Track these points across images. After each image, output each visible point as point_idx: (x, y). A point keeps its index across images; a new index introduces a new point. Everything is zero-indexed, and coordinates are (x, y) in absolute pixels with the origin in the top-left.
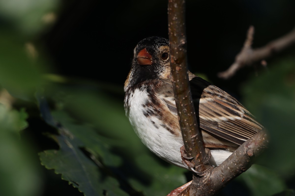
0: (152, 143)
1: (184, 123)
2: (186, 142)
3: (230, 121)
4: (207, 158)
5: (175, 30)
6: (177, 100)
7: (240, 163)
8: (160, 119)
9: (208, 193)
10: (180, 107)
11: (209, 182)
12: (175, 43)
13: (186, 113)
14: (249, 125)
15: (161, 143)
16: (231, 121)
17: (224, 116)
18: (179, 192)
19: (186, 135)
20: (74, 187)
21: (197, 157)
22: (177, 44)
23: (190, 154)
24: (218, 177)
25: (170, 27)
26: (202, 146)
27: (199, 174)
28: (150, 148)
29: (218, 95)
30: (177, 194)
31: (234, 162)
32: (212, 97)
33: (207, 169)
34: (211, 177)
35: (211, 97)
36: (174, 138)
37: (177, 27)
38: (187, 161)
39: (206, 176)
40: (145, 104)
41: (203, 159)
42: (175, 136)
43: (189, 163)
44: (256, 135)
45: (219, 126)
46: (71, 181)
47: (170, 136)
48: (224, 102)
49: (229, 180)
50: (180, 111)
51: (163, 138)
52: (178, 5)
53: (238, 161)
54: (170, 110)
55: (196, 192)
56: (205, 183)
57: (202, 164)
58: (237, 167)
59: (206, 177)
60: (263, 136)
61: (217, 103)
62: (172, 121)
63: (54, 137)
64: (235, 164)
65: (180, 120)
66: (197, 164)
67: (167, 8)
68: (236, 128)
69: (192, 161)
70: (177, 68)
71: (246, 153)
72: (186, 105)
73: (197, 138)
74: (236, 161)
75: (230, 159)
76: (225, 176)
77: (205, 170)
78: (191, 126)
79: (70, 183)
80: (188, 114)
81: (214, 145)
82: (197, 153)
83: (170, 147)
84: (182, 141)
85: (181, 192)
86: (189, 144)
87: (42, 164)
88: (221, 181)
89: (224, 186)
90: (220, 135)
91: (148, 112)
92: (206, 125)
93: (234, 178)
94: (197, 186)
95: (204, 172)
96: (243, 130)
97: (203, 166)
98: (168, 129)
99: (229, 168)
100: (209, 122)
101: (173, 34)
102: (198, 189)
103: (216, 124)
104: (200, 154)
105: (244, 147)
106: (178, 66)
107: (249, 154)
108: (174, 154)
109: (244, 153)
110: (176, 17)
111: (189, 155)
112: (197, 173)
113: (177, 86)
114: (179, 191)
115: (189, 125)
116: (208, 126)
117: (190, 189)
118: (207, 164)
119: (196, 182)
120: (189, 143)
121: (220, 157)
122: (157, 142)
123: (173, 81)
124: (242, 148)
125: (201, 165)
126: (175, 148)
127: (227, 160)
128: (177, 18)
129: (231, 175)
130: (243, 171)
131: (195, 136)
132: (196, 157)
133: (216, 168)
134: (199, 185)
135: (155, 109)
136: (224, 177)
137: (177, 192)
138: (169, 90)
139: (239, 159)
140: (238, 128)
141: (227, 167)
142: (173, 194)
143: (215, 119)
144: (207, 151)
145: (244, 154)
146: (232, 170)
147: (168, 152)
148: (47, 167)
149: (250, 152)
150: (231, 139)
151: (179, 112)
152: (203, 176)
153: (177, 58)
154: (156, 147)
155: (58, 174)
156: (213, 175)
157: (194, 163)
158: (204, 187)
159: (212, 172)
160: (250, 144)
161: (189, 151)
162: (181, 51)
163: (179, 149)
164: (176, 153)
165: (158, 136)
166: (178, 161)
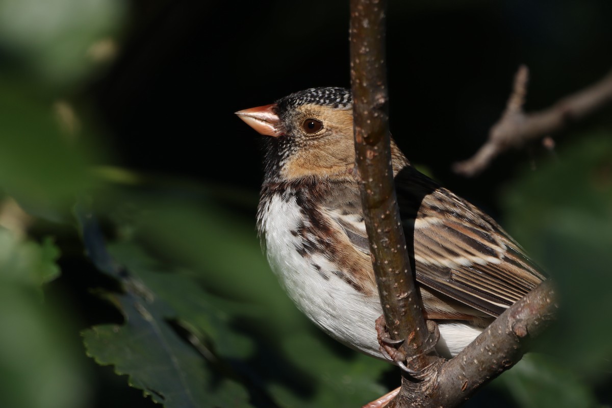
0: (316, 310)
1: (383, 269)
2: (388, 306)
3: (476, 266)
4: (431, 341)
5: (364, 73)
6: (368, 220)
7: (499, 350)
8: (332, 260)
10: (374, 235)
11: (435, 391)
12: (365, 101)
13: (387, 247)
14: (516, 275)
15: (334, 309)
16: (478, 266)
17: (465, 257)
19: (387, 294)
20: (156, 402)
21: (411, 338)
22: (369, 103)
23: (396, 333)
24: (455, 379)
25: (354, 68)
26: (420, 317)
27: (413, 373)
28: (313, 319)
29: (452, 213)
31: (487, 348)
32: (440, 216)
33: (431, 364)
34: (439, 381)
35: (437, 217)
36: (362, 300)
37: (369, 68)
38: (389, 349)
39: (429, 379)
40: (296, 230)
41: (422, 343)
42: (364, 295)
43: (395, 352)
44: (533, 293)
45: (454, 277)
46: (149, 389)
48: (465, 227)
49: (476, 385)
50: (374, 244)
51: (339, 299)
52: (370, 23)
53: (495, 346)
54: (353, 242)
56: (428, 392)
57: (421, 352)
58: (493, 360)
59: (429, 381)
60: (547, 295)
61: (449, 228)
62: (356, 263)
63: (113, 298)
64: (488, 354)
65: (374, 261)
66: (411, 352)
67: (348, 28)
68: (489, 280)
69: (401, 348)
70: (369, 154)
71: (511, 330)
72: (387, 230)
73: (410, 299)
74: (491, 347)
75: (480, 343)
77: (426, 366)
78: (398, 274)
79: (147, 394)
80: (391, 249)
81: (445, 314)
82: (410, 331)
83: (353, 317)
84: (379, 306)
86: (392, 311)
87: (89, 354)
88: (459, 388)
89: (466, 399)
90: (455, 295)
91: (305, 246)
92: (427, 274)
93: (487, 381)
94: (411, 399)
95: (425, 370)
96: (503, 285)
97: (422, 357)
98: (349, 282)
99: (476, 361)
100: (433, 268)
101: (361, 84)
102: (412, 405)
103: (446, 271)
104: (417, 333)
105: (507, 317)
106: (372, 149)
107: (518, 333)
108: (363, 333)
109: (507, 330)
110: (366, 47)
111: (394, 334)
112: (410, 373)
113: (369, 191)
115: (393, 271)
116: (431, 277)
117: (395, 405)
118: (432, 354)
119: (409, 391)
120: (394, 310)
121: (457, 338)
122: (327, 308)
123: (360, 180)
124: (503, 319)
125: (418, 355)
126: (365, 320)
127: (473, 345)
128: (368, 50)
129: (480, 376)
130: (505, 369)
131: (406, 294)
132: (407, 338)
133: (449, 360)
134: (413, 396)
135: (319, 238)
136: (467, 380)
138: (350, 201)
139: (498, 342)
141: (473, 360)
143: (445, 262)
144: (430, 326)
145: (507, 332)
146: (483, 365)
147: (350, 329)
148: (99, 361)
149: (520, 327)
150: (477, 303)
151: (373, 246)
152: (422, 379)
153: (370, 132)
154: (325, 317)
155: (121, 376)
156: (443, 375)
157: (405, 350)
158: (424, 401)
159: (441, 369)
160: (520, 312)
161: (393, 327)
162: (377, 117)
163: (372, 323)
164: (366, 330)
165: (328, 296)
166: (371, 346)
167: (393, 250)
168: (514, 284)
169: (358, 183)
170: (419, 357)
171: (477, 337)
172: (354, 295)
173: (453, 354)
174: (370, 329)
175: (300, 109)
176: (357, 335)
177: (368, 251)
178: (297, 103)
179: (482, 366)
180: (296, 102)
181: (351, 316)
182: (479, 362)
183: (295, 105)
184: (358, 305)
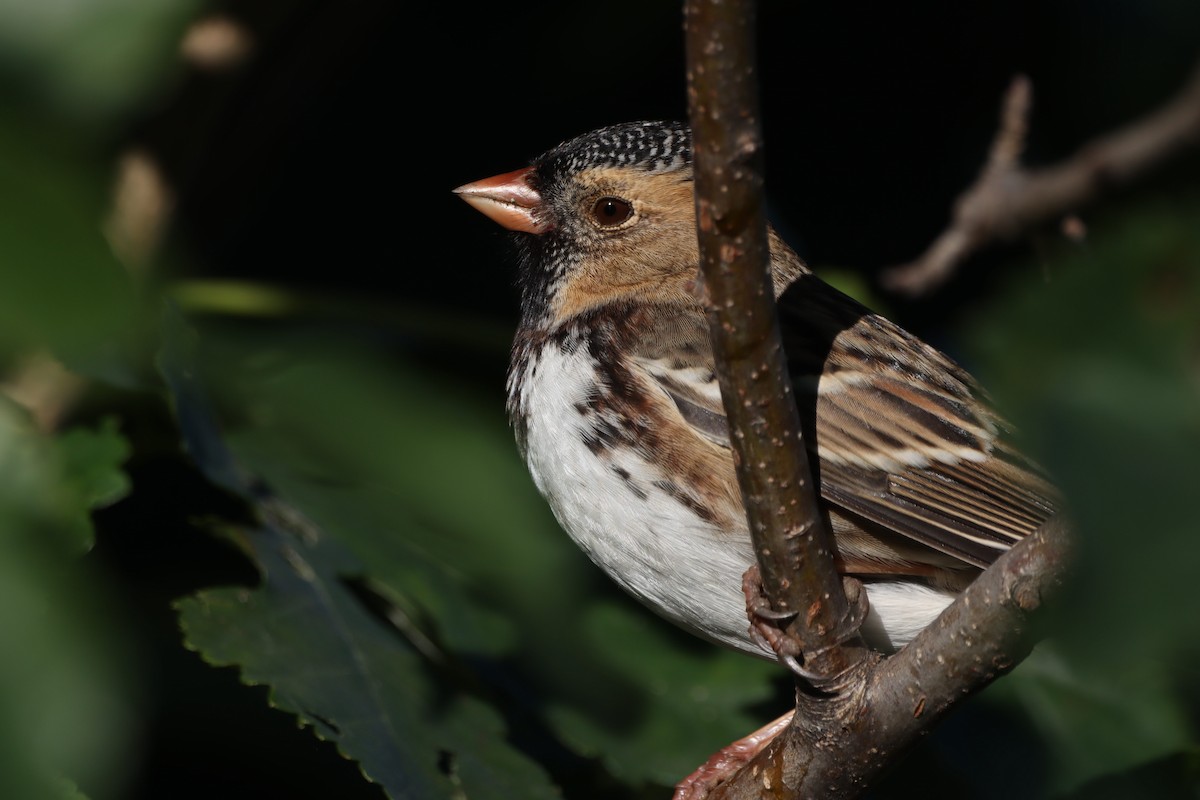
0: (624, 561)
1: (756, 478)
2: (767, 552)
3: (937, 466)
4: (853, 619)
5: (715, 93)
6: (726, 382)
7: (987, 636)
8: (651, 460)
9: (857, 762)
10: (738, 411)
11: (861, 719)
12: (717, 149)
13: (765, 436)
14: (1015, 483)
15: (659, 557)
16: (941, 468)
17: (915, 449)
18: (740, 758)
19: (765, 527)
20: (322, 738)
21: (813, 613)
22: (724, 153)
23: (783, 603)
24: (900, 695)
25: (694, 84)
26: (830, 572)
27: (819, 682)
29: (890, 362)
30: (734, 768)
31: (962, 633)
32: (866, 368)
33: (853, 666)
34: (869, 698)
35: (859, 370)
36: (715, 538)
37: (724, 83)
38: (769, 630)
39: (849, 694)
40: (584, 403)
41: (836, 624)
42: (716, 527)
43: (779, 637)
45: (894, 488)
46: (309, 714)
47: (695, 531)
48: (916, 390)
49: (941, 706)
50: (739, 430)
51: (669, 538)
53: (978, 628)
55: (810, 761)
56: (847, 721)
57: (833, 642)
58: (975, 656)
59: (849, 698)
61: (884, 393)
62: (699, 464)
63: (236, 535)
64: (965, 644)
65: (739, 464)
66: (811, 643)
68: (964, 495)
69: (792, 629)
70: (726, 253)
71: (1009, 597)
72: (763, 402)
73: (810, 538)
74: (970, 631)
75: (948, 623)
76: (927, 690)
77: (843, 669)
78: (785, 489)
79: (304, 721)
80: (770, 440)
82: (811, 600)
83: (698, 573)
84: (750, 551)
85: (749, 758)
86: (776, 562)
87: (189, 645)
88: (909, 713)
89: (923, 734)
90: (898, 524)
91: (600, 434)
92: (840, 483)
93: (962, 699)
94: (814, 733)
95: (841, 677)
96: (991, 504)
97: (835, 652)
98: (687, 502)
99: (940, 659)
100: (853, 471)
101: (708, 114)
102: (818, 745)
103: (879, 478)
104: (824, 603)
105: (1000, 571)
106: (731, 243)
107: (1023, 602)
108: (718, 604)
109: (1002, 596)
110: (717, 41)
111: (779, 605)
112: (813, 680)
113: (727, 326)
114: (740, 753)
115: (777, 483)
116: (848, 490)
117: (783, 746)
118: (854, 642)
119: (810, 719)
120: (778, 559)
121: (904, 612)
122: (645, 556)
124: (993, 575)
125: (827, 648)
126: (721, 578)
127: (935, 626)
128: (720, 47)
129: (950, 688)
130: (999, 673)
131: (802, 528)
132: (806, 612)
133: (889, 658)
134: (819, 728)
135: (623, 417)
136: (924, 697)
137: (734, 761)
138: (689, 342)
139: (984, 622)
140: (972, 494)
141: (935, 656)
142: (718, 766)
143: (876, 460)
144: (850, 588)
145: (1001, 602)
146: (954, 666)
147: (694, 597)
148: (209, 658)
149: (1026, 591)
150: (941, 540)
151: (736, 433)
152: (836, 694)
153: (726, 210)
154: (642, 574)
155: (254, 687)
156: (876, 687)
157: (801, 638)
158: (840, 737)
159: (874, 675)
160: (1027, 561)
161: (778, 593)
162: (740, 180)
163: (736, 584)
164: (724, 597)
165: (646, 530)
166: (734, 629)
167: (775, 440)
168: (1013, 502)
169: (706, 310)
170: (830, 651)
171: (944, 612)
172: (698, 528)
173: (896, 644)
174: (731, 597)
175: (581, 177)
176: (706, 609)
177: (727, 441)
178: (573, 166)
179: (953, 669)
180: (571, 164)
181: (695, 571)
182: (947, 659)
183: (570, 170)
184: (706, 549)
